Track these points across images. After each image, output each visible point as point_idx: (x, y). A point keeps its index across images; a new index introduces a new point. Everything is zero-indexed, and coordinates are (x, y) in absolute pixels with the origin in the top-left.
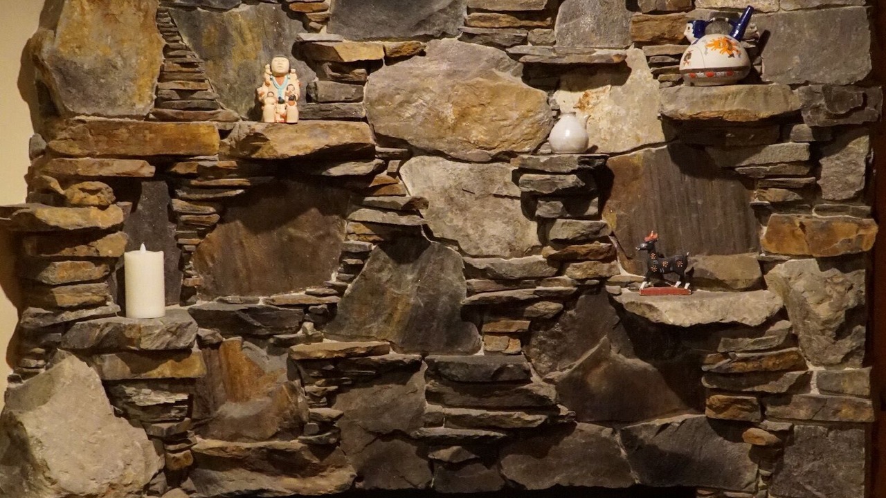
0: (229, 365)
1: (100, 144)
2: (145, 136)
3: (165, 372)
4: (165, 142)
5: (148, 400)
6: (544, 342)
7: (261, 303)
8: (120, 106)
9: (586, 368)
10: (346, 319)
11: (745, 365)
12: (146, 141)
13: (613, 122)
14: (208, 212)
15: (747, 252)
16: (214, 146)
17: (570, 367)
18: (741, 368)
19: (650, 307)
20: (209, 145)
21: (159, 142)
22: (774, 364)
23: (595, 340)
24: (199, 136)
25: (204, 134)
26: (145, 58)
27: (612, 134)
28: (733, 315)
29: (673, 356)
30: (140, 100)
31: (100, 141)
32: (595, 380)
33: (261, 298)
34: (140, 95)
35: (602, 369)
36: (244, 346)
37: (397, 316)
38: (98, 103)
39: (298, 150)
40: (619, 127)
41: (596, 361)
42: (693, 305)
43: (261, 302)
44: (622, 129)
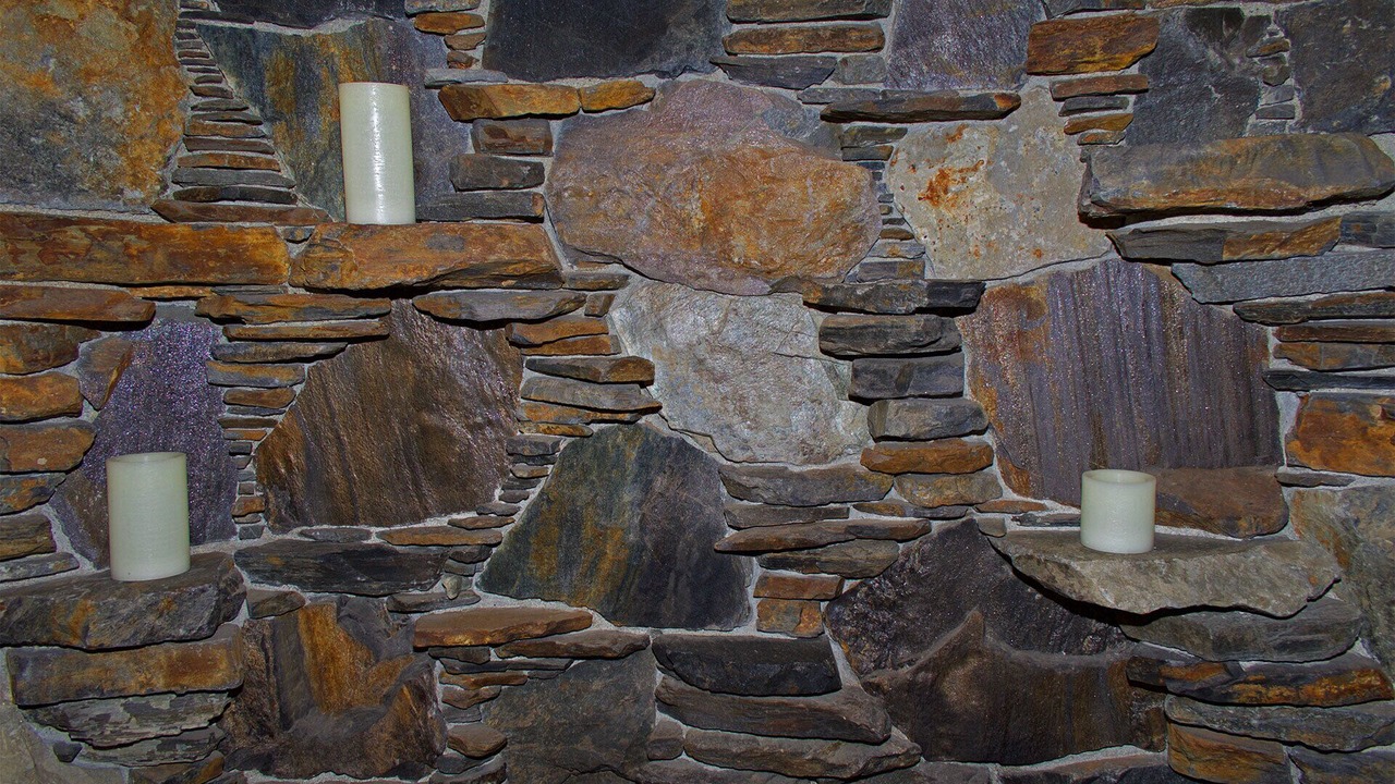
0: (314, 648)
1: (22, 258)
2: (127, 246)
3: (154, 681)
4: (172, 258)
5: (121, 735)
6: (866, 616)
7: (374, 540)
8: (81, 191)
9: (940, 667)
10: (518, 569)
11: (1264, 691)
12: (131, 256)
13: (990, 224)
14: (271, 385)
15: (1252, 463)
16: (277, 268)
17: (910, 663)
18: (1253, 694)
19: (1066, 568)
20: (268, 266)
21: (160, 257)
22: (1327, 693)
23: (957, 616)
24: (246, 250)
25: (256, 246)
26: (145, 108)
27: (989, 245)
28: (1239, 592)
29: (1100, 649)
30: (133, 184)
31: (24, 252)
32: (956, 688)
33: (374, 530)
34: (134, 175)
35: (969, 667)
36: (342, 614)
37: (605, 566)
38: (24, 181)
39: (406, 272)
40: (1002, 233)
41: (958, 654)
42: (1155, 569)
43: (374, 536)
44: (1008, 237)
